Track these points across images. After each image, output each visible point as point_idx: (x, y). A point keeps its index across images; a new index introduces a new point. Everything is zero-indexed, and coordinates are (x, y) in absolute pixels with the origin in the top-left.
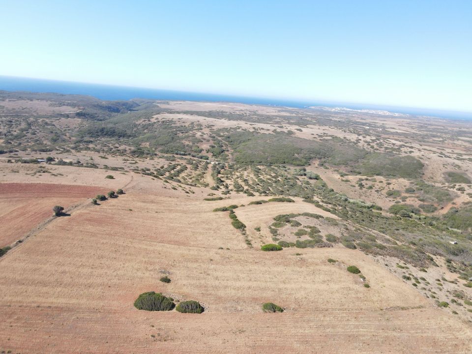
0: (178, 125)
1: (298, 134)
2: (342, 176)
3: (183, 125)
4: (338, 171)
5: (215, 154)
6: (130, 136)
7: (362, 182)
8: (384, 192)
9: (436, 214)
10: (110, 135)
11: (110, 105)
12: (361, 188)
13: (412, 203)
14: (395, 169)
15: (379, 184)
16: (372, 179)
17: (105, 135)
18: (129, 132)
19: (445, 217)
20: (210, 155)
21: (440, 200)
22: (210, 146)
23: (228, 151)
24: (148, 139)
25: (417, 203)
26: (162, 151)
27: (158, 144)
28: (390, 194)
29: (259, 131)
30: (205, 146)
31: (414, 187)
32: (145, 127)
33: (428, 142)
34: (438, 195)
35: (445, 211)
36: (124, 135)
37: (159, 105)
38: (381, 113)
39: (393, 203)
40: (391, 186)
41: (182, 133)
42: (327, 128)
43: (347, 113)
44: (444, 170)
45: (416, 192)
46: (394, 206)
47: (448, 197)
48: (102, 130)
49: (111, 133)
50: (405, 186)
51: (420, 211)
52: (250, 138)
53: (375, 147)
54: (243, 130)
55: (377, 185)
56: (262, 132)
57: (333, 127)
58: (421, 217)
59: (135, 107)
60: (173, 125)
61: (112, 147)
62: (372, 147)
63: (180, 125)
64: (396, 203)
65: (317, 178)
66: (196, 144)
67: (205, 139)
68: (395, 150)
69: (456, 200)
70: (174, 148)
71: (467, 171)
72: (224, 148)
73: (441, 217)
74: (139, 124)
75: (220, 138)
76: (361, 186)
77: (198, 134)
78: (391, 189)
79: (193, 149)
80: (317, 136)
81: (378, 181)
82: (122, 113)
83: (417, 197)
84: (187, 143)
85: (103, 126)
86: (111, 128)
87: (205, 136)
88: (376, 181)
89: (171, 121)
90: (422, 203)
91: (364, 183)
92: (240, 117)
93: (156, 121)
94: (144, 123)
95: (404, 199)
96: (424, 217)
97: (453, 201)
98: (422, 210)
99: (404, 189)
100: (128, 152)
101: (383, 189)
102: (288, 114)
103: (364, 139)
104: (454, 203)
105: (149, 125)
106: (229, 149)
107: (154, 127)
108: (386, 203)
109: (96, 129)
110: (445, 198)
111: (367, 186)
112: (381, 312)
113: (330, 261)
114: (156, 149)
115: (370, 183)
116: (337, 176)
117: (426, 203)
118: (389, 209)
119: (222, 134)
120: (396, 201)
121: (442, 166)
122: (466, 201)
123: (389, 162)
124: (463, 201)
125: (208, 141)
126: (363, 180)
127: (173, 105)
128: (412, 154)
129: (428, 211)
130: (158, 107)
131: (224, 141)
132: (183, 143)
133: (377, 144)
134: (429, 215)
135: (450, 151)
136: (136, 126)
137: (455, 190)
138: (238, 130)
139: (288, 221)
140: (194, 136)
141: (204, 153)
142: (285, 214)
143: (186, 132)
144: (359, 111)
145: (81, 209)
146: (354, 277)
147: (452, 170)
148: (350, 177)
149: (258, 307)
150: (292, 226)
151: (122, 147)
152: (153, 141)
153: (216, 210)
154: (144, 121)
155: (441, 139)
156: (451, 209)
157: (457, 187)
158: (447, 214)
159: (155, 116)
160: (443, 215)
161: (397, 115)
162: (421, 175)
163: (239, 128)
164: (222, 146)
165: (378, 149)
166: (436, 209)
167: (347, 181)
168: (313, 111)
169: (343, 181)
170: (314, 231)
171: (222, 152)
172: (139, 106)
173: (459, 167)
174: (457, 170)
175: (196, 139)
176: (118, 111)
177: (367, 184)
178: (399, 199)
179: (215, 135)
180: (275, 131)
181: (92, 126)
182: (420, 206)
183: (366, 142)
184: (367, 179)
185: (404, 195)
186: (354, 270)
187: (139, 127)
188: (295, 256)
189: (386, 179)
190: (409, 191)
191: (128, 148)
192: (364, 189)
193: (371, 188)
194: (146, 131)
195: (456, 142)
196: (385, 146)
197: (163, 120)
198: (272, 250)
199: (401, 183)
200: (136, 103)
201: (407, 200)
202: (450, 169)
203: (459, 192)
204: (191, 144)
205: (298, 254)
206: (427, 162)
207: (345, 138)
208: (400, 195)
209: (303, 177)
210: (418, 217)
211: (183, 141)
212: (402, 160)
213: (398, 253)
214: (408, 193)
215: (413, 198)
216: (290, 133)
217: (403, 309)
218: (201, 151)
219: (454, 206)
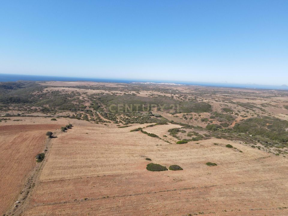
0: (63, 93)
1: (138, 95)
2: (173, 114)
3: (67, 93)
4: (169, 112)
5: (95, 108)
6: (31, 102)
7: (186, 116)
8: (199, 120)
9: (229, 127)
11: (5, 85)
12: (186, 119)
13: (216, 123)
14: (198, 109)
15: (194, 116)
16: (190, 114)
17: (14, 102)
18: (30, 100)
19: (234, 128)
20: (92, 109)
21: (229, 120)
22: (90, 104)
23: (102, 106)
24: (47, 103)
25: (219, 123)
26: (60, 109)
27: (55, 105)
28: (203, 120)
29: (116, 94)
30: (87, 104)
31: (214, 116)
32: (39, 96)
33: (204, 96)
34: (227, 118)
35: (233, 125)
36: (27, 102)
37: (40, 83)
38: (171, 84)
39: (207, 125)
40: (202, 116)
41: (70, 97)
42: (151, 91)
43: (154, 85)
44: (221, 108)
45: (216, 118)
46: (207, 126)
47: (232, 118)
48: (11, 99)
49: (17, 101)
50: (209, 116)
51: (221, 127)
52: (113, 98)
53: (183, 99)
54: (106, 94)
55: (194, 117)
56: (118, 95)
57: (154, 91)
58: (223, 129)
59: (21, 86)
60: (60, 94)
61: (26, 108)
62: (181, 99)
63: (65, 93)
64: (208, 124)
65: (160, 116)
66: (81, 103)
67: (86, 100)
68: (194, 100)
69: (237, 119)
70: (67, 107)
71: (231, 107)
72: (99, 105)
73: (232, 128)
74: (35, 95)
75: (94, 99)
77: (81, 98)
78: (202, 118)
79: (80, 107)
80: (149, 95)
81: (194, 115)
82: (15, 89)
83: (218, 120)
84: (75, 103)
85: (11, 96)
86: (17, 98)
87: (85, 99)
88: (192, 115)
89: (58, 91)
90: (221, 122)
91: (187, 116)
93: (47, 92)
94: (38, 93)
95: (211, 122)
96: (224, 129)
97: (235, 120)
98: (222, 126)
99: (209, 117)
100: (39, 110)
101: (198, 118)
102: (123, 86)
103: (175, 96)
104: (236, 121)
105: (43, 94)
106: (102, 105)
107: (47, 96)
108: (204, 125)
109: (6, 98)
110: (231, 119)
111: (189, 118)
113: (215, 144)
114: (54, 108)
115: (190, 117)
116: (171, 115)
117: (223, 123)
118: (206, 128)
119: (95, 97)
120: (207, 123)
121: (219, 106)
122: (241, 119)
123: (194, 105)
124: (240, 119)
125: (88, 101)
126: (185, 115)
127: (48, 84)
128: (203, 101)
129: (225, 126)
130: (40, 85)
131: (97, 101)
132: (72, 103)
133: (183, 97)
134: (227, 128)
135: (218, 99)
136: (32, 96)
137: (234, 115)
138: (104, 94)
139: (179, 131)
140: (78, 98)
141: (88, 108)
143: (73, 97)
144: (160, 84)
147: (224, 107)
148: (178, 115)
149: (204, 165)
151: (33, 108)
152: (51, 104)
153: (132, 131)
154: (38, 92)
155: (209, 95)
156: (236, 124)
157: (234, 113)
158: (235, 126)
159: (46, 89)
160: (233, 127)
161: (179, 85)
162: (211, 111)
164: (98, 104)
165: (185, 100)
166: (228, 125)
167: (177, 117)
168: (135, 84)
169: (174, 117)
170: (196, 134)
171: (99, 107)
172: (24, 85)
173: (227, 106)
175: (81, 100)
176: (11, 88)
177: (188, 117)
178: (208, 122)
179: (91, 97)
180: (125, 94)
181: (3, 96)
182: (221, 124)
183: (177, 97)
184: (187, 115)
185: (210, 120)
186: (229, 146)
187: (35, 97)
188: (197, 145)
189: (197, 114)
190: (211, 117)
191: (37, 108)
192: (188, 120)
193: (191, 118)
194: (41, 98)
195: (217, 96)
196: (188, 98)
197: (52, 91)
198: (183, 143)
199: (205, 115)
200: (22, 83)
201: (213, 122)
203: (236, 115)
204: (78, 103)
205: (197, 143)
206: (212, 104)
207: (165, 95)
208: (208, 120)
209: (152, 116)
210: (222, 130)
211: (73, 102)
212: (200, 104)
214: (212, 119)
215: (216, 121)
216: (134, 95)
218: (86, 107)
219: (237, 122)
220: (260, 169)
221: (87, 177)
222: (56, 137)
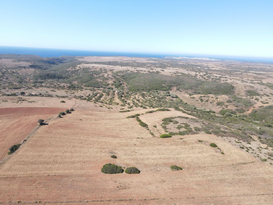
0: (92, 70)
1: (162, 73)
2: (190, 95)
3: (96, 70)
4: (187, 93)
5: (117, 86)
6: (65, 78)
7: (202, 98)
8: (215, 103)
9: (245, 113)
10: (53, 78)
11: (49, 60)
12: (202, 102)
13: (231, 108)
14: (219, 90)
15: (211, 99)
16: (207, 96)
17: (50, 78)
18: (64, 76)
19: (250, 115)
20: (114, 87)
21: (247, 106)
22: (113, 82)
23: (124, 84)
24: (76, 79)
25: (234, 108)
26: (85, 86)
27: (82, 82)
28: (219, 104)
29: (140, 72)
30: (110, 82)
31: (231, 99)
32: (73, 72)
33: (233, 74)
34: (245, 103)
35: (250, 112)
36: (61, 77)
37: (78, 59)
38: (204, 59)
39: (221, 109)
40: (218, 100)
41: (96, 75)
42: (177, 68)
43: (186, 60)
44: (245, 89)
45: (232, 102)
46: (221, 110)
47: (250, 104)
48: (48, 75)
49: (53, 77)
50: (226, 99)
51: (236, 113)
52: (136, 76)
53: (206, 78)
54: (131, 71)
55: (211, 100)
56: (142, 72)
57: (181, 68)
58: (237, 115)
59: (63, 61)
60: (90, 70)
61: (56, 85)
62: (205, 78)
63: (94, 70)
64: (222, 109)
65: (177, 97)
66: (105, 81)
67: (110, 78)
68: (217, 79)
69: (255, 106)
70: (92, 84)
71: (257, 89)
72: (121, 82)
73: (248, 115)
74: (69, 71)
75: (118, 77)
76: (202, 100)
77: (106, 75)
78: (219, 101)
79: (103, 84)
80: (173, 74)
81: (211, 97)
82: (57, 64)
83: (234, 105)
84: (100, 80)
85: (48, 72)
86: (53, 74)
87: (110, 76)
88: (209, 97)
89: (88, 68)
90: (237, 108)
91: (203, 98)
92: (127, 64)
93: (79, 68)
94: (72, 70)
95: (227, 106)
96: (239, 116)
97: (253, 106)
98: (237, 112)
99: (226, 100)
100: (66, 87)
101: (214, 102)
102: (154, 62)
103: (199, 74)
104: (254, 107)
105: (75, 71)
106: (124, 83)
107: (78, 72)
108: (217, 109)
109: (44, 75)
110: (249, 104)
111: (205, 100)
112: (233, 166)
113: (200, 141)
114: (82, 85)
115: (206, 99)
116: (188, 96)
117: (239, 108)
118: (219, 112)
119: (119, 74)
120: (222, 108)
121: (244, 87)
122: (260, 106)
123: (215, 86)
124: (259, 106)
125: (112, 79)
126: (202, 97)
127: (86, 59)
128: (227, 82)
129: (241, 112)
130: (78, 60)
131: (121, 79)
132: (97, 81)
133: (207, 77)
134: (241, 114)
135: (246, 79)
136: (67, 72)
137: (253, 100)
138: (128, 72)
139: (171, 121)
140: (103, 76)
141: (110, 86)
142: (168, 117)
143: (99, 74)
144: (193, 58)
145: (53, 120)
146: (215, 149)
147: (249, 89)
148: (195, 96)
149: (168, 168)
150: (174, 123)
151: (62, 85)
152: (80, 80)
153: (128, 117)
154: (72, 69)
155: (240, 73)
156: (253, 110)
157: (254, 98)
158: (251, 113)
159: (78, 66)
160: (249, 114)
161: (213, 60)
162: (233, 93)
163: (128, 70)
164: (120, 82)
165: (208, 80)
166: (244, 111)
167: (193, 98)
168: (167, 59)
169: (191, 98)
170: (187, 126)
171: (121, 85)
172: (66, 60)
173: (253, 87)
174: (252, 89)
175: (105, 78)
176: (54, 63)
177: (205, 99)
178: (224, 107)
179: (115, 75)
180: (149, 71)
181: (42, 73)
182: (236, 110)
183: (201, 76)
184: (204, 96)
185: (226, 104)
186: (214, 145)
187: (69, 73)
188: (180, 140)
189: (215, 96)
190: (229, 101)
191: (65, 85)
192: (204, 102)
193: (207, 101)
194: (73, 74)
195: (248, 74)
196: (212, 77)
197: (83, 68)
198: (167, 137)
199: (223, 98)
200: (64, 59)
201: (229, 107)
202: (248, 89)
203: (256, 101)
204: (102, 81)
205: (181, 139)
206: (235, 86)
207: (189, 74)
208: (224, 104)
209: (169, 97)
210: (236, 116)
211: (98, 80)
212: (222, 85)
213: (233, 135)
214: (228, 103)
215: (231, 106)
216: (158, 72)
217: (244, 164)
218: (108, 85)
219: (254, 108)
220: (228, 179)
221: (38, 175)
222: (47, 124)
